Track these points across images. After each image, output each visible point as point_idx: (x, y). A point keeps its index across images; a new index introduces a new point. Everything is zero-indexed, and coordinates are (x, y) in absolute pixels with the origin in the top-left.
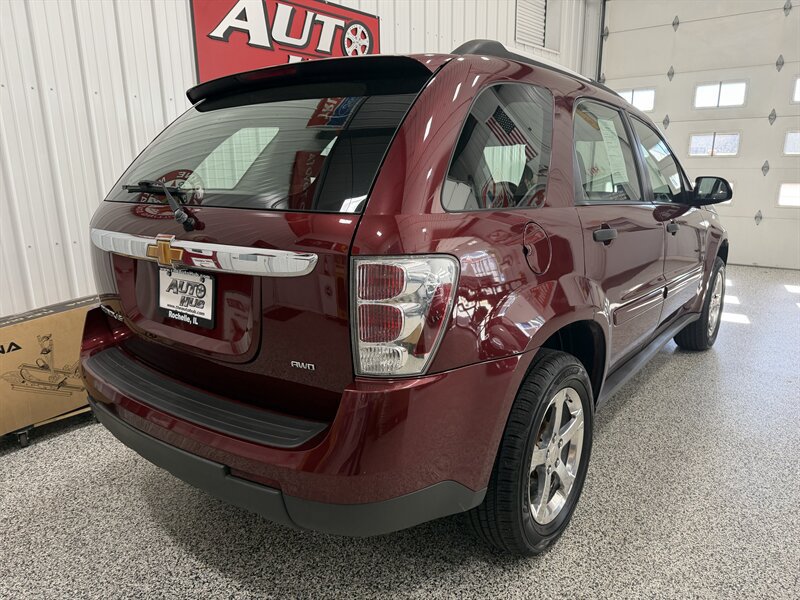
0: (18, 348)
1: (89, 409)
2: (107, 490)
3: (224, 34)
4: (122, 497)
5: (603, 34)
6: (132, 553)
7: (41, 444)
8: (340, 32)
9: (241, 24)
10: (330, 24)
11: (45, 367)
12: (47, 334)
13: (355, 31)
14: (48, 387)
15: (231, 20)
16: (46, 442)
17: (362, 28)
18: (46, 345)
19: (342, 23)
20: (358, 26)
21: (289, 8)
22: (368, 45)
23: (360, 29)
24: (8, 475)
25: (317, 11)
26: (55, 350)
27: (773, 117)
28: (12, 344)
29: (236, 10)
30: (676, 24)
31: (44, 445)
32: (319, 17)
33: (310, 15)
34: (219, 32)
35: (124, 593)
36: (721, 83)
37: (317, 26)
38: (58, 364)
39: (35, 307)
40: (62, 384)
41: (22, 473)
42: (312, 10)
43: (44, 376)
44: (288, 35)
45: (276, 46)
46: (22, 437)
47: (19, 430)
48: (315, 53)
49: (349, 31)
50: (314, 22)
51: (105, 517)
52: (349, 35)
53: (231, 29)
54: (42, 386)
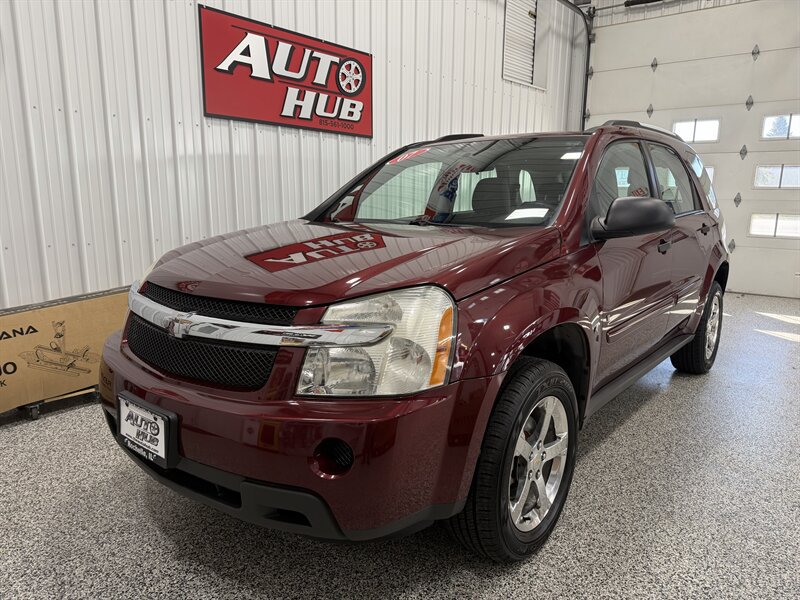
0: (35, 331)
1: (93, 390)
2: (106, 453)
3: (229, 67)
4: (118, 458)
5: (588, 74)
6: (124, 498)
7: (50, 418)
8: (335, 67)
9: (244, 59)
10: (326, 60)
11: (57, 350)
12: (61, 321)
13: (349, 67)
14: (59, 367)
15: (236, 56)
16: (54, 417)
17: (356, 64)
18: (60, 330)
19: (337, 60)
20: (352, 62)
21: (289, 46)
22: (361, 79)
23: (354, 65)
24: (20, 440)
25: (314, 49)
26: (66, 335)
27: (744, 152)
28: (30, 327)
29: (241, 47)
30: (654, 65)
31: (52, 420)
32: (316, 54)
33: (308, 52)
34: (225, 66)
35: (115, 525)
36: (696, 120)
37: (314, 61)
38: (69, 348)
39: (51, 299)
40: (71, 365)
41: (33, 439)
42: (309, 47)
43: (56, 357)
44: (287, 69)
45: (275, 78)
46: (34, 411)
47: (32, 404)
48: (311, 85)
49: (343, 66)
50: (312, 58)
51: (103, 472)
52: (343, 70)
53: (235, 64)
54: (53, 366)
